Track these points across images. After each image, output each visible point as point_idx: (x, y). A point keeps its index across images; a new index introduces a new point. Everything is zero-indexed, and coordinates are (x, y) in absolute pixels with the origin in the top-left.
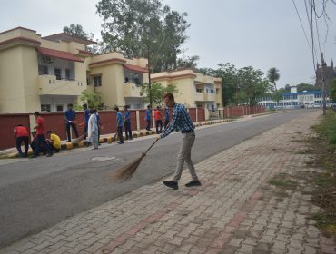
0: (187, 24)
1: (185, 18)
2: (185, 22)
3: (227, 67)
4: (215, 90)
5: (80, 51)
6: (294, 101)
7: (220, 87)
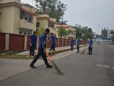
0: (66, 9)
1: (66, 6)
2: (66, 8)
3: (79, 26)
4: (74, 33)
5: (36, 12)
6: (95, 40)
7: (75, 32)
